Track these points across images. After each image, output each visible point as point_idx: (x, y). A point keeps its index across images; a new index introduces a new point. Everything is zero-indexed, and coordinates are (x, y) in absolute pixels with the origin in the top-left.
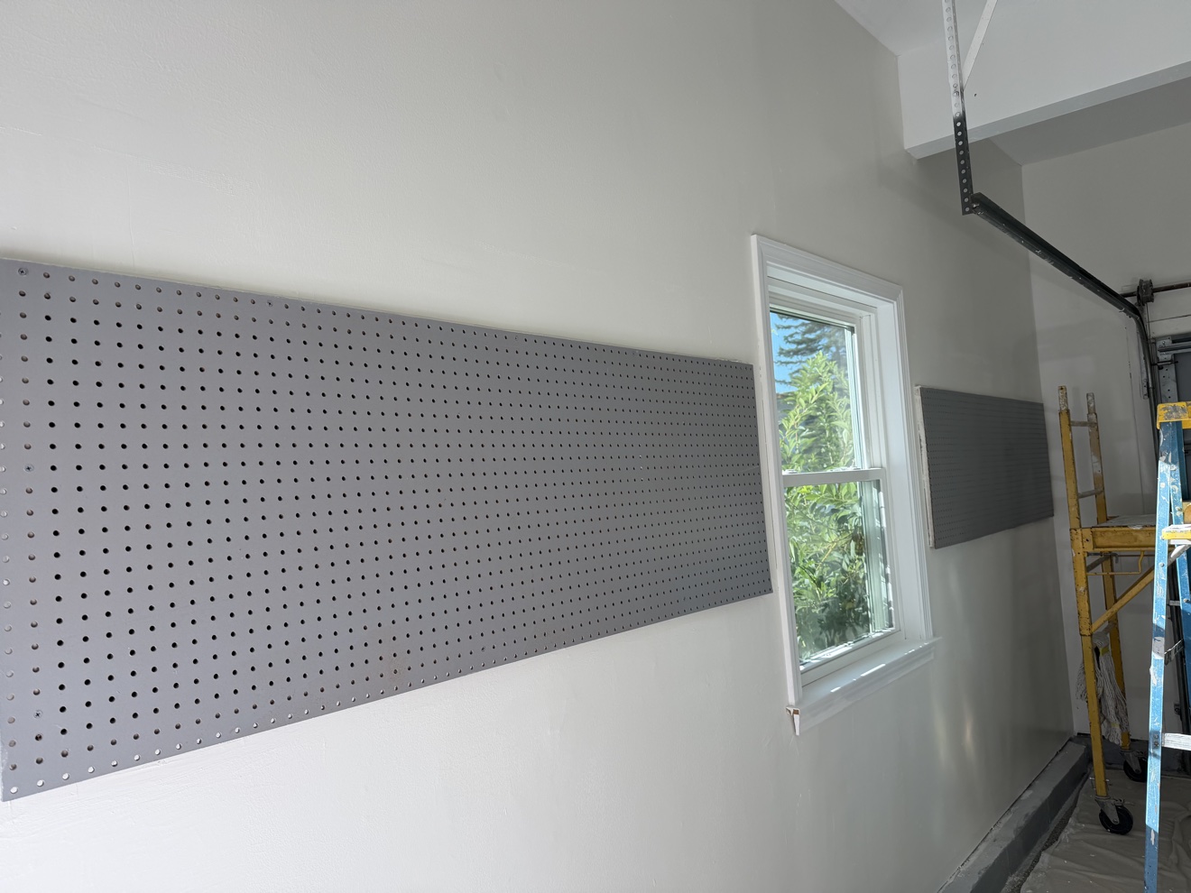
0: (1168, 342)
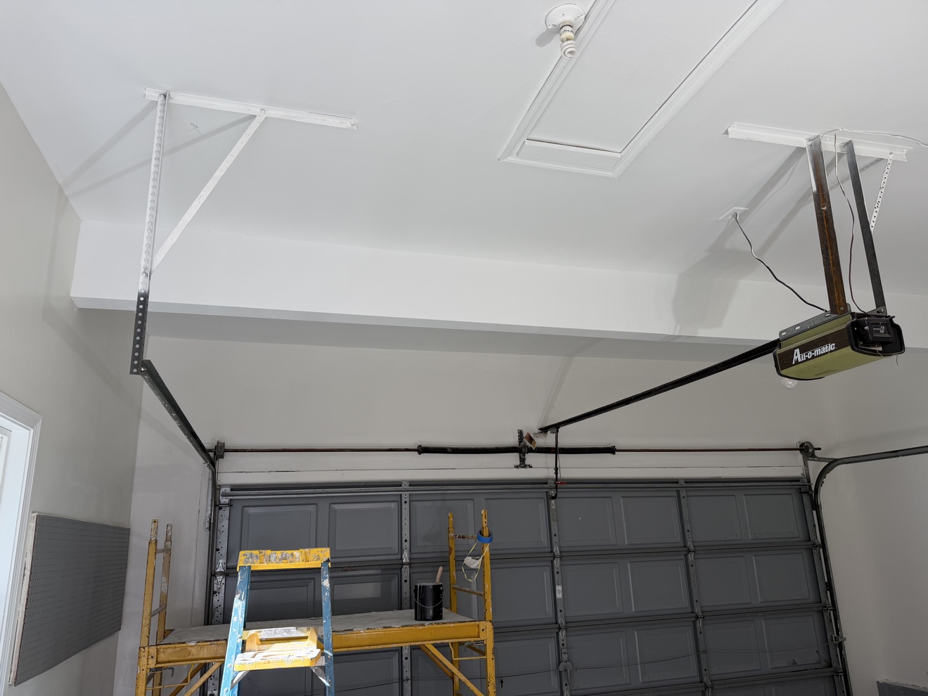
0: (228, 490)
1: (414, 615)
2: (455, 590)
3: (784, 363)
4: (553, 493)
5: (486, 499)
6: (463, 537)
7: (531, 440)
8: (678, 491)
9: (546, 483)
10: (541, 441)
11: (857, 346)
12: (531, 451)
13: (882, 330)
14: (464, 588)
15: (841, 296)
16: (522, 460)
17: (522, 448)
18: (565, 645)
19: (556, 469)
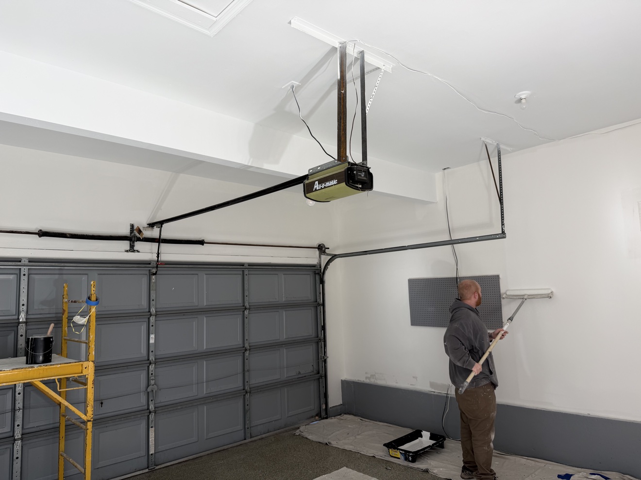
1: (25, 360)
2: (66, 341)
3: (308, 189)
4: (154, 271)
5: (99, 274)
6: (75, 302)
7: (140, 231)
8: (243, 271)
9: (150, 264)
10: (148, 233)
11: (349, 183)
12: (139, 240)
13: (363, 175)
14: (73, 339)
15: (344, 151)
16: (132, 247)
17: (132, 237)
18: (154, 374)
19: (158, 254)
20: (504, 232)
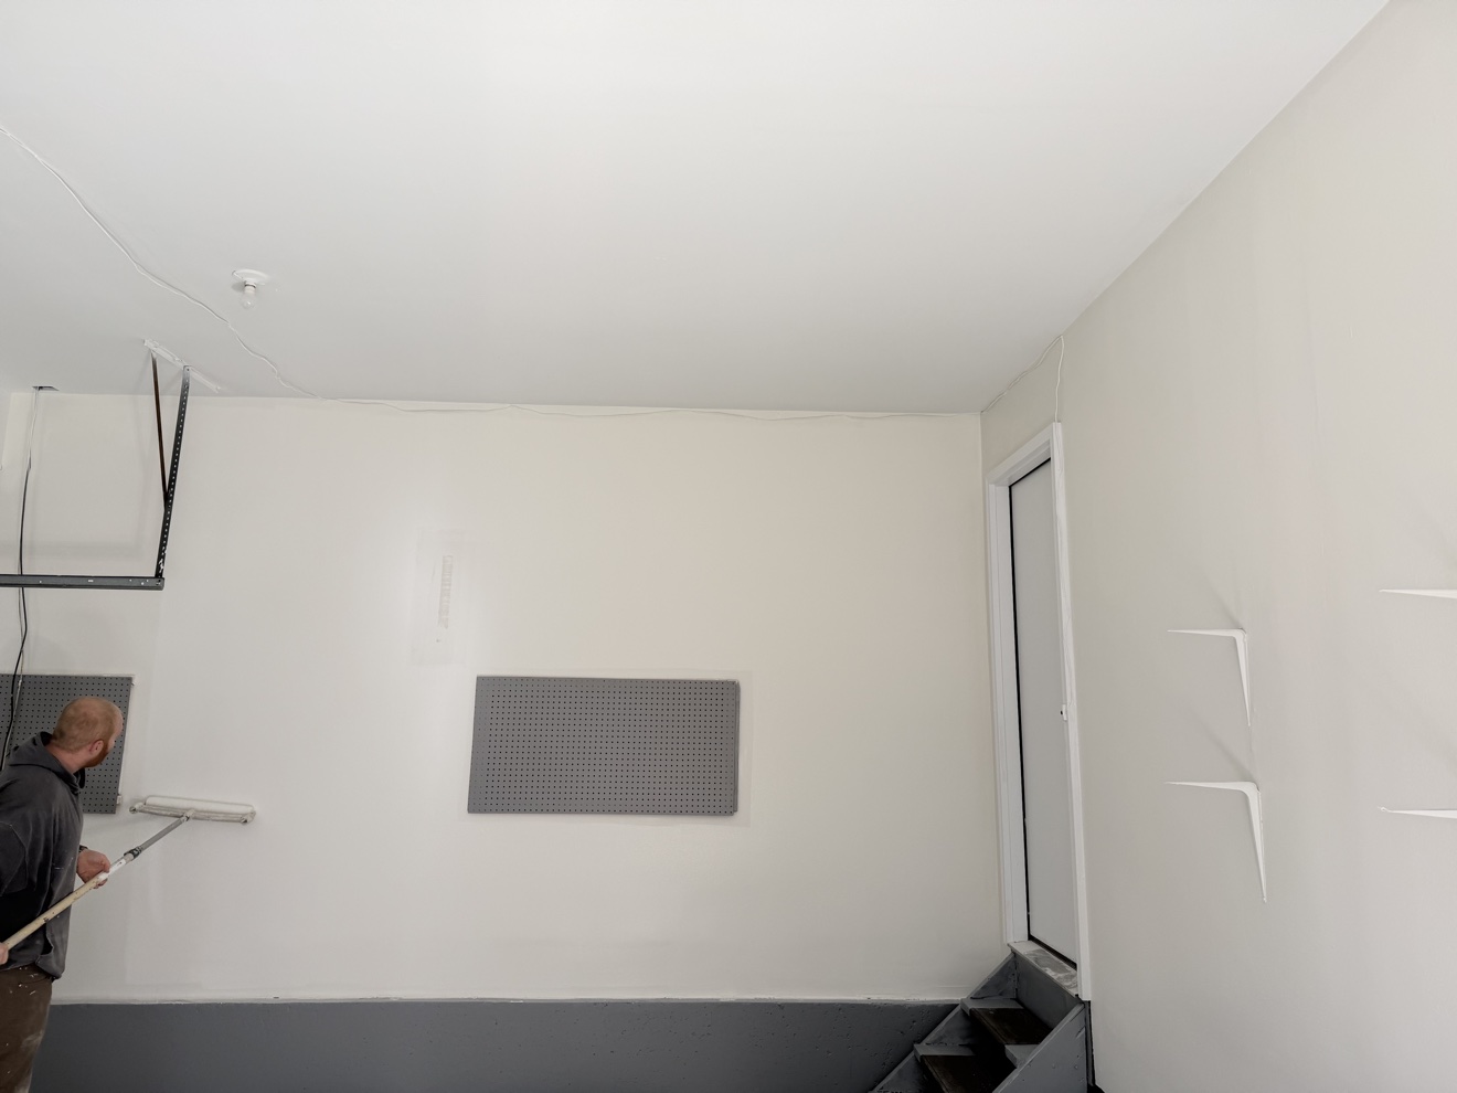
20: (161, 575)
